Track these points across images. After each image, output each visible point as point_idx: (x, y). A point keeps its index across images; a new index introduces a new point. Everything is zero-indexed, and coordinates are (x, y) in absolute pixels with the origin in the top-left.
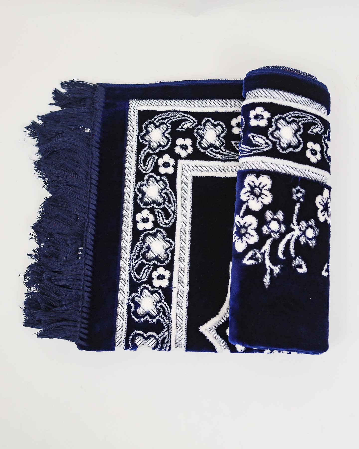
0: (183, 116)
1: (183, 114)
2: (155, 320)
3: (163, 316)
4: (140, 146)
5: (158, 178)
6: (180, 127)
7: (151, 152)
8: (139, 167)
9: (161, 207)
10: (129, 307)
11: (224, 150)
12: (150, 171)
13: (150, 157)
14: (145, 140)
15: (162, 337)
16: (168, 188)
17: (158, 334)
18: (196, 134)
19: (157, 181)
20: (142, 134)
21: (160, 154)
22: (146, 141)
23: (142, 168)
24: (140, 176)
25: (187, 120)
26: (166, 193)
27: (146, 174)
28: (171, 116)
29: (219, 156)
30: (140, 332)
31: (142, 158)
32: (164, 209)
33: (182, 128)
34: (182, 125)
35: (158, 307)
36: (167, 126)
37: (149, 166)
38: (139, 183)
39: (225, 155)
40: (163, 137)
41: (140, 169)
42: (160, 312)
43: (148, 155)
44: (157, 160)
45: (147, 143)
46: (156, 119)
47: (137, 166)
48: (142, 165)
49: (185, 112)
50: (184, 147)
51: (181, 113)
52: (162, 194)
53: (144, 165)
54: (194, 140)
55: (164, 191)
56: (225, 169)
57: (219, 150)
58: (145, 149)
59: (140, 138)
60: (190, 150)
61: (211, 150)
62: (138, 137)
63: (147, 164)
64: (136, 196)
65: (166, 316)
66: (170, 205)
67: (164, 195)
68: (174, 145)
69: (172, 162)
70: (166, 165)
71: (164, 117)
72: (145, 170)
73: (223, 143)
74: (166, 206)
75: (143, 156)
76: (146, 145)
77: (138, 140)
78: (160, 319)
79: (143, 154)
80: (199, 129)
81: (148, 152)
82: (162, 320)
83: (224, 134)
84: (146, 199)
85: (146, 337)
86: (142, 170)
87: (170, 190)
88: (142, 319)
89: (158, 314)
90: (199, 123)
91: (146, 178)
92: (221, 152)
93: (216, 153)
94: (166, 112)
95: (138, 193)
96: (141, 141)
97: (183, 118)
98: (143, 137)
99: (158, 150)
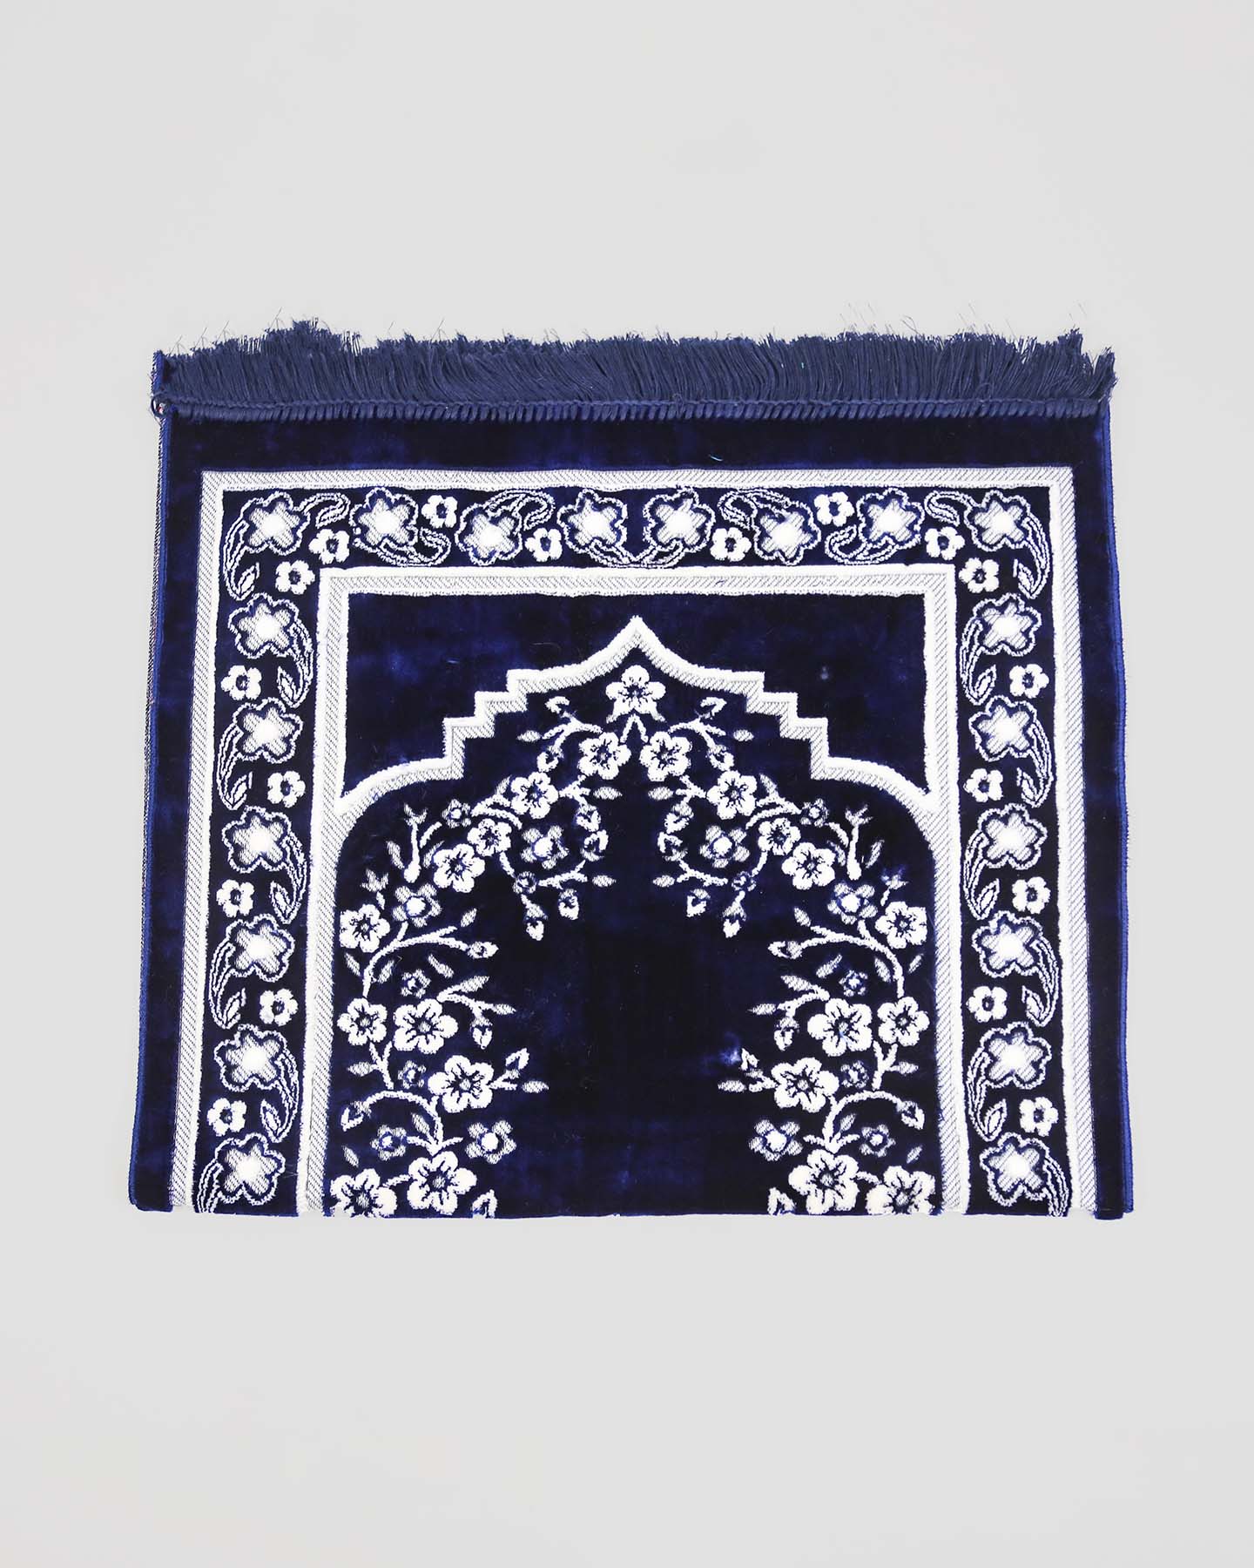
0: (1043, 571)
1: (1047, 571)
2: (648, 537)
3: (655, 553)
4: (977, 494)
5: (917, 528)
6: (1021, 566)
7: (966, 513)
8: (935, 492)
9: (861, 537)
10: (671, 491)
11: (979, 653)
12: (929, 512)
13: (955, 512)
14: (991, 501)
15: (618, 553)
16: (897, 547)
17: (624, 545)
18: (1007, 597)
19: (910, 527)
20: (1001, 496)
21: (962, 531)
22: (988, 505)
23: (934, 497)
24: (917, 494)
25: (1036, 579)
26: (887, 544)
27: (923, 505)
28: (1040, 549)
29: (966, 644)
30: (625, 514)
31: (953, 498)
32: (857, 543)
33: (1018, 570)
34: (1026, 569)
35: (675, 542)
36: (1020, 543)
37: (937, 511)
38: (905, 494)
39: (968, 655)
40: (1000, 537)
41: (931, 495)
42: (664, 546)
43: (960, 508)
44: (952, 525)
45: (983, 505)
46: (1032, 521)
47: (936, 488)
48: (939, 497)
49: (1051, 574)
50: (980, 575)
51: (1048, 567)
52: (886, 538)
53: (939, 501)
54: (997, 594)
55: (891, 541)
56: (941, 657)
57: (977, 644)
58: (972, 501)
59: (992, 492)
60: (975, 588)
61: (977, 628)
62: (995, 489)
63: (941, 506)
64: (880, 490)
65: (656, 558)
66: (866, 553)
67: (883, 542)
68: (983, 557)
69: (949, 554)
70: (943, 541)
71: (1038, 536)
72: (929, 502)
73: (991, 650)
74: (863, 546)
75: (958, 499)
76: (980, 502)
77: (989, 490)
78: (651, 548)
79: (960, 497)
80: (1017, 603)
81: (966, 508)
82: (648, 551)
83: (1010, 652)
84: (874, 510)
85: (616, 525)
86: (928, 497)
87: (894, 551)
88: (649, 515)
89: (659, 543)
90: (1028, 603)
91: (917, 504)
92: (975, 647)
93: (972, 637)
94: (1048, 539)
95: (885, 493)
96: (987, 495)
97: (1039, 571)
98: (994, 497)
99: (971, 528)
